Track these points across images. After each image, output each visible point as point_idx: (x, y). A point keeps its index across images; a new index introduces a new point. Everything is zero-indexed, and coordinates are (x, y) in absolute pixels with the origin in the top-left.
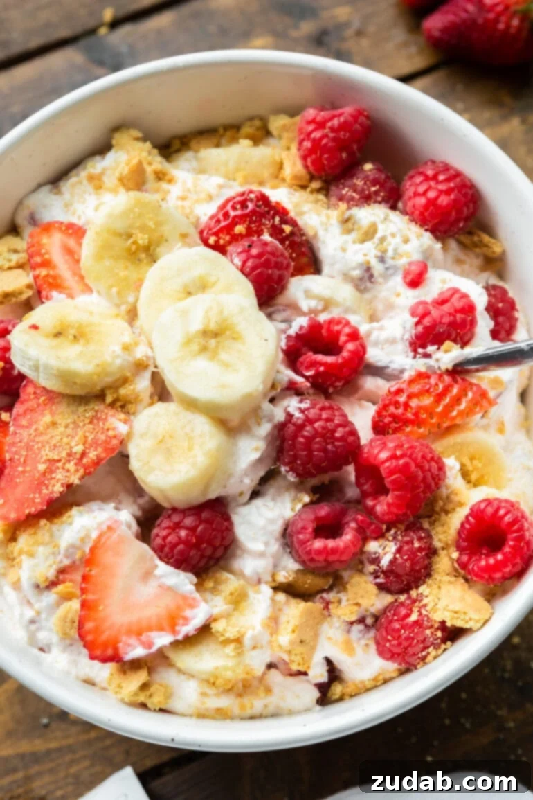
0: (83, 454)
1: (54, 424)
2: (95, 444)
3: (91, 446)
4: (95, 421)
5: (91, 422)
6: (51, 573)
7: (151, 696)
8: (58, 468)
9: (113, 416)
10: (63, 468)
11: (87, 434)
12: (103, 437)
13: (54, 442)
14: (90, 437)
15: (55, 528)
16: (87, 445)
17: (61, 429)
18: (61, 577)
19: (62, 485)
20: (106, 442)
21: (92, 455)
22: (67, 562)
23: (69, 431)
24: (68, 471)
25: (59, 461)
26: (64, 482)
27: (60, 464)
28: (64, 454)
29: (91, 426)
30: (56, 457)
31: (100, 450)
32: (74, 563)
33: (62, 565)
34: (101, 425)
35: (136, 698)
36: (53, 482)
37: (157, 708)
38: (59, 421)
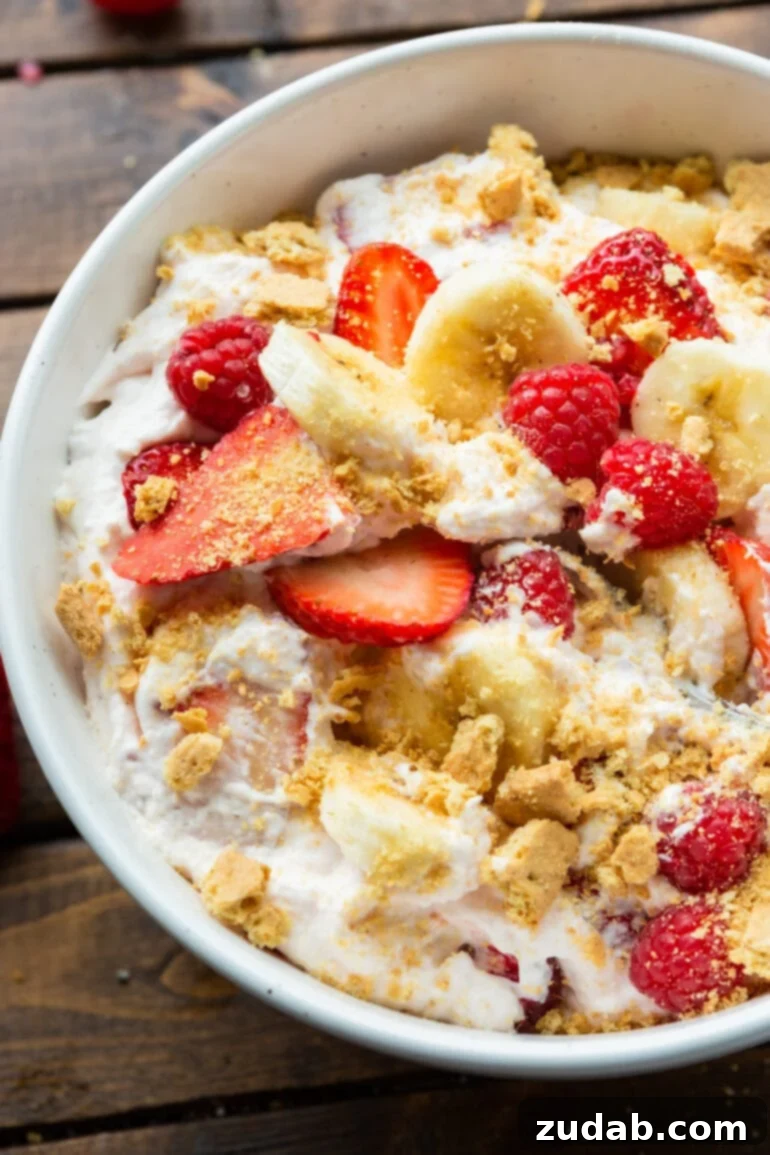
0: (268, 528)
1: (255, 476)
2: (290, 522)
3: (282, 522)
4: (307, 492)
5: (300, 492)
6: (183, 692)
7: (257, 923)
8: (225, 534)
9: (333, 495)
10: (231, 537)
11: (287, 505)
12: (303, 516)
13: (240, 499)
14: (289, 510)
15: (208, 630)
16: (278, 520)
17: (259, 485)
18: (195, 701)
19: (217, 559)
20: (305, 525)
21: (277, 534)
22: (210, 682)
23: (267, 492)
24: (235, 543)
25: (233, 525)
26: (223, 555)
27: (229, 530)
28: (242, 520)
29: (298, 497)
30: (231, 520)
31: (290, 531)
32: (220, 686)
33: (200, 684)
34: (311, 500)
35: (231, 916)
36: (209, 549)
37: (262, 945)
38: (262, 475)
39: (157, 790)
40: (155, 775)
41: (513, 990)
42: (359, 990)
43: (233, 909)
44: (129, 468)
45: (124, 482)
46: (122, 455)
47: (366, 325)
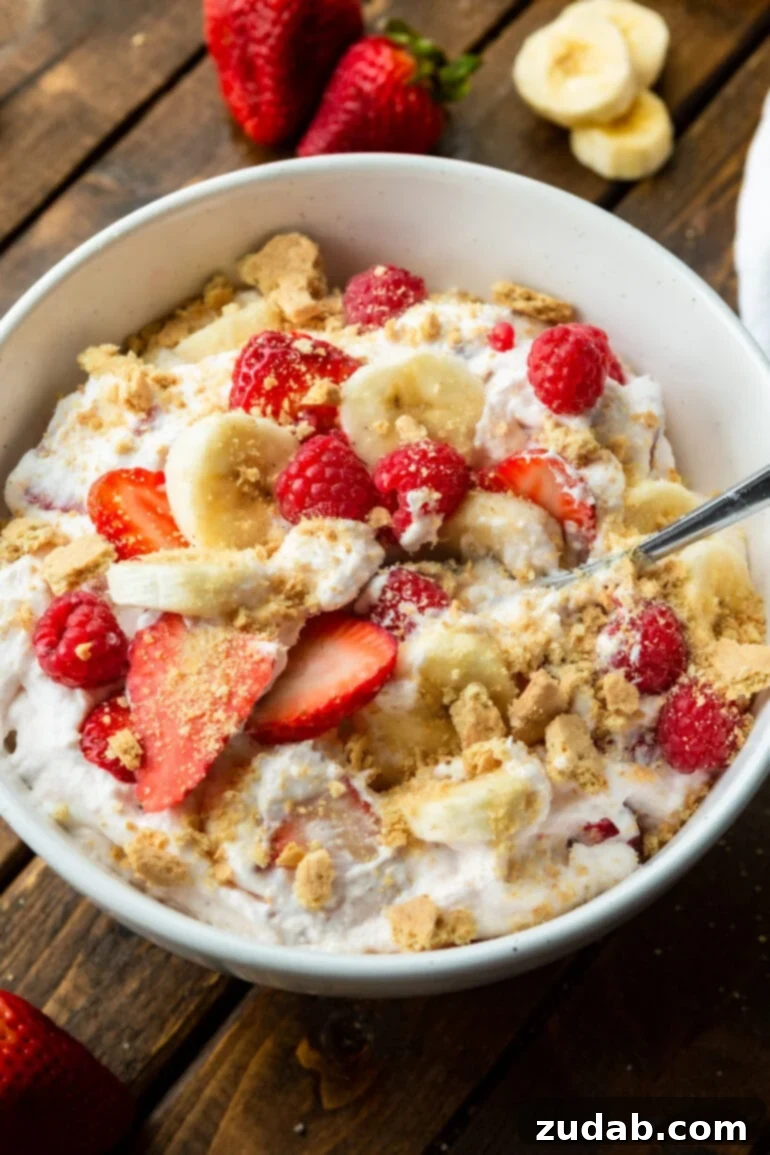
0: (231, 695)
1: (182, 677)
2: (242, 678)
3: (237, 682)
4: (233, 652)
5: (228, 655)
6: (265, 846)
8: (204, 724)
9: (252, 639)
10: (211, 721)
11: (228, 671)
12: (248, 667)
13: (189, 697)
14: (232, 673)
15: (244, 795)
16: (232, 683)
17: (193, 679)
18: (278, 846)
19: (217, 741)
20: (254, 671)
21: (242, 691)
22: (276, 825)
23: (205, 676)
24: (218, 721)
25: (203, 715)
26: (217, 736)
27: (205, 719)
28: (207, 705)
29: (229, 660)
30: (198, 713)
31: (249, 682)
32: (284, 822)
33: (272, 831)
34: (241, 653)
35: (437, 940)
36: (204, 742)
37: (468, 941)
38: (188, 671)
39: (306, 920)
40: (297, 912)
41: (619, 841)
42: (543, 915)
43: (435, 935)
44: (85, 750)
45: (91, 760)
46: (71, 746)
47: (140, 537)
